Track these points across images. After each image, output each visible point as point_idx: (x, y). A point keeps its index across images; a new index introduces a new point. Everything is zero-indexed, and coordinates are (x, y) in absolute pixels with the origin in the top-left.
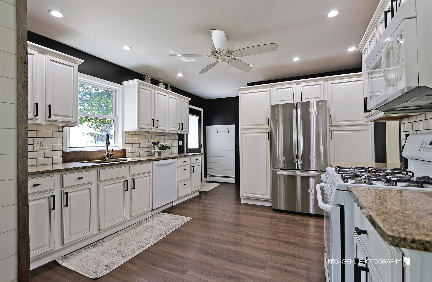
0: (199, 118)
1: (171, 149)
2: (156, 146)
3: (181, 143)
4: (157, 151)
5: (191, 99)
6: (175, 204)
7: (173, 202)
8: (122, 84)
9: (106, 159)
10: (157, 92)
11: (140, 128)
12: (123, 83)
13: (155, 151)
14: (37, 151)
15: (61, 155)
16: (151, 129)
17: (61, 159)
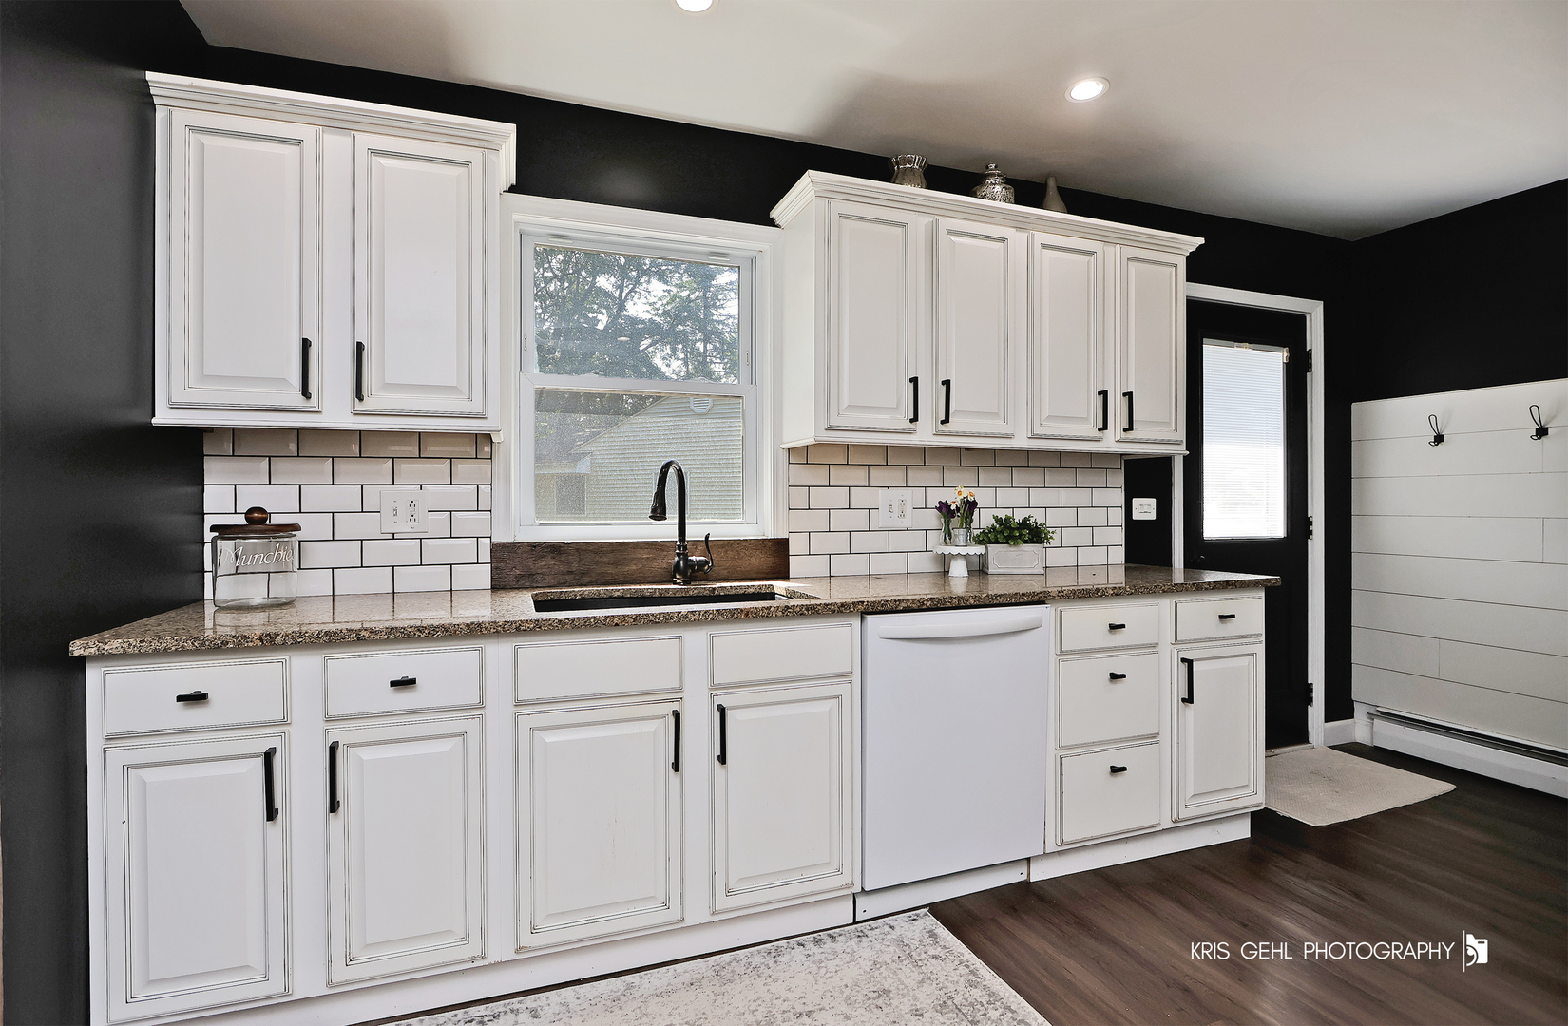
0: (1289, 358)
1: (1053, 543)
2: (955, 521)
3: (1145, 509)
4: (963, 551)
5: (1201, 241)
6: (1040, 873)
7: (1028, 859)
8: (772, 223)
9: (675, 583)
10: (946, 223)
11: (831, 428)
12: (774, 214)
13: (955, 550)
14: (394, 538)
15: (486, 556)
16: (903, 432)
17: (483, 575)
